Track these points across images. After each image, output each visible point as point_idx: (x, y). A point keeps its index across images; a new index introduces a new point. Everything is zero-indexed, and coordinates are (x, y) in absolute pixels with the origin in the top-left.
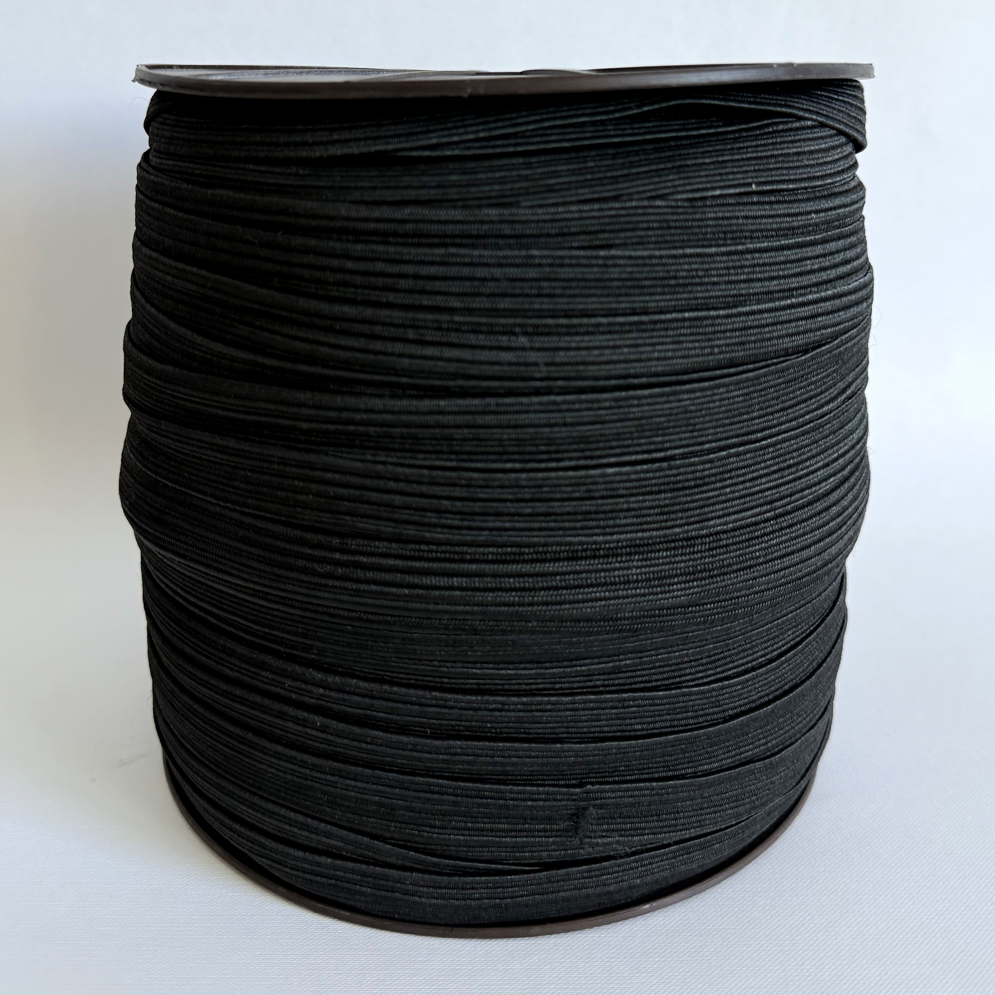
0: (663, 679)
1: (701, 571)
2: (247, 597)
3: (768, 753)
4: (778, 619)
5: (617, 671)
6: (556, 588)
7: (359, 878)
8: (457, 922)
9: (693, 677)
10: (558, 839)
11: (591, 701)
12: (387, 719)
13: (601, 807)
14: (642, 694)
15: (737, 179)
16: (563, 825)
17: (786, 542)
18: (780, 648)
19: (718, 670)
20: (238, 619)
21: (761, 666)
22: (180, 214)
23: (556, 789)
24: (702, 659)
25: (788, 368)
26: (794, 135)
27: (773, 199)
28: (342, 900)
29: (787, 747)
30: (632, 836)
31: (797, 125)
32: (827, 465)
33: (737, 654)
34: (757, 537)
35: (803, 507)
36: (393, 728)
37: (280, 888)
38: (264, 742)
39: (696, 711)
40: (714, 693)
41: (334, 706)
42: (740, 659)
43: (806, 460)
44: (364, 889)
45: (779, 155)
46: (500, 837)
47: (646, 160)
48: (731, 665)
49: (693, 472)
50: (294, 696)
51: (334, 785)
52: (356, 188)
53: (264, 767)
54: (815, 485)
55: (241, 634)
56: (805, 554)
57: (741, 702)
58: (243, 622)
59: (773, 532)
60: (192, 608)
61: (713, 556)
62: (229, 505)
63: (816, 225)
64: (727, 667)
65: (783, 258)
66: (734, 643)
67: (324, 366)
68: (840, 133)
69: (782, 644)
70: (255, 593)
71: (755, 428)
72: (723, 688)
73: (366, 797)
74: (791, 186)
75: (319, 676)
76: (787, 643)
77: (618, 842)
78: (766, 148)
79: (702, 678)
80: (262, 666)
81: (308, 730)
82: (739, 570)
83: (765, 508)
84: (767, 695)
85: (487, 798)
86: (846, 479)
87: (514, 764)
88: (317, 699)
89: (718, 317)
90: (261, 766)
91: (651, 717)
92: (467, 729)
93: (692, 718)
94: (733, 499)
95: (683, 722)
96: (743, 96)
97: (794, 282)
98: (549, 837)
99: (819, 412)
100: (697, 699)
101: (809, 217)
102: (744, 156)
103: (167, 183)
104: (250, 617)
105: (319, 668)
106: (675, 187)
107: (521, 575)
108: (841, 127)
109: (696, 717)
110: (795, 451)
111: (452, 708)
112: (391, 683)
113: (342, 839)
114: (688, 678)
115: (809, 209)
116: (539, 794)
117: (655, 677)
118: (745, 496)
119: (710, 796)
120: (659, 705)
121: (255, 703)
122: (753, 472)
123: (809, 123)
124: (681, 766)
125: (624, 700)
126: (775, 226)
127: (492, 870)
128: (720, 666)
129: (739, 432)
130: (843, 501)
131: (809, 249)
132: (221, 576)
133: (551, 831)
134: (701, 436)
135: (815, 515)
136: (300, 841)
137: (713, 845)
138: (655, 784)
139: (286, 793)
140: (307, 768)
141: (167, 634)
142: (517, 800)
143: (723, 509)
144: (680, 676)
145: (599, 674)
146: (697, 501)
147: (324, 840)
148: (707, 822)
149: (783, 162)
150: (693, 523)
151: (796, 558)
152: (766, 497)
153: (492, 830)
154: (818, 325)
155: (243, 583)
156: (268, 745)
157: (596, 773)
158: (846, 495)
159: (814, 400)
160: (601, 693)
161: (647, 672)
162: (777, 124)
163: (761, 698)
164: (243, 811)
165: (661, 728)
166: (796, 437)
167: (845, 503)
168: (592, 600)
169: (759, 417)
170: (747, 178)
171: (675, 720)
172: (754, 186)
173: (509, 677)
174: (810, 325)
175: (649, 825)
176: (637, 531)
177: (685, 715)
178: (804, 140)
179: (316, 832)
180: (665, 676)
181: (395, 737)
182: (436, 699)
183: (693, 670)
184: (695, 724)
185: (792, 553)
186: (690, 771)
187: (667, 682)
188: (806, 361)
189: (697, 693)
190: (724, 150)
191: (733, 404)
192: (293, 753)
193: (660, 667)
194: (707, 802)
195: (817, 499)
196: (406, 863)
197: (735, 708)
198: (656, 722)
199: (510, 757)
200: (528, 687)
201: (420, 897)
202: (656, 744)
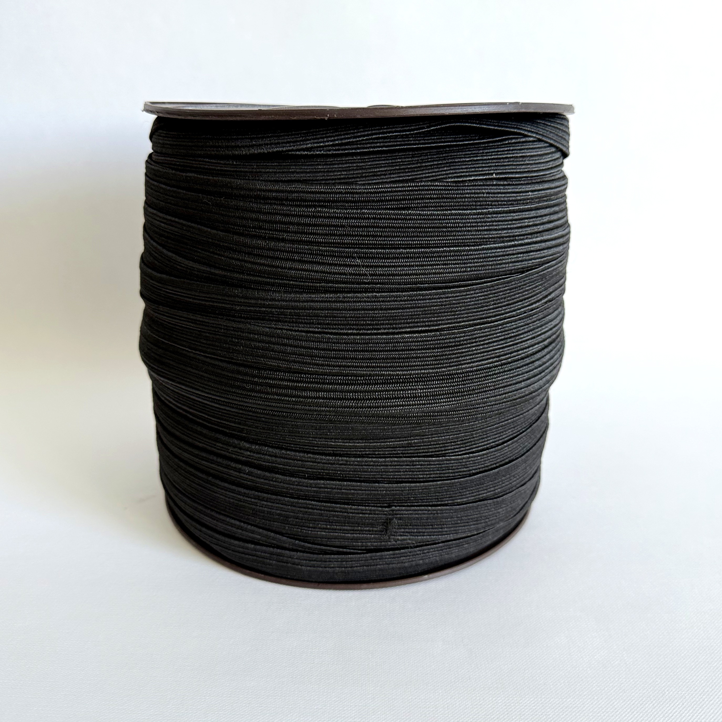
0: (435, 451)
1: (457, 393)
2: (208, 403)
3: (496, 496)
4: (502, 422)
5: (410, 445)
6: (376, 399)
7: (268, 555)
8: (322, 580)
9: (453, 451)
10: (377, 536)
11: (395, 461)
12: (284, 468)
13: (400, 519)
14: (424, 459)
15: (484, 171)
16: (380, 528)
17: (507, 378)
18: (503, 439)
19: (467, 448)
20: (204, 415)
21: (492, 447)
22: (168, 188)
23: (375, 508)
24: (458, 441)
25: (511, 281)
26: (521, 146)
27: (505, 183)
28: (260, 568)
29: (507, 494)
30: (417, 536)
31: (524, 140)
32: (534, 338)
33: (478, 440)
34: (490, 375)
35: (518, 360)
36: (287, 473)
37: (227, 563)
38: (218, 482)
39: (454, 469)
40: (464, 460)
41: (256, 461)
42: (480, 443)
43: (521, 334)
44: (271, 562)
45: (511, 157)
46: (345, 533)
47: (431, 158)
48: (474, 446)
49: (454, 338)
50: (234, 456)
51: (256, 504)
52: (265, 173)
53: (218, 495)
54: (526, 348)
55: (205, 423)
56: (518, 386)
57: (480, 466)
58: (206, 416)
59: (500, 373)
60: (179, 410)
61: (464, 384)
62: (198, 352)
63: (532, 199)
64: (472, 447)
65: (510, 218)
66: (476, 434)
67: (248, 275)
68: (551, 145)
69: (505, 437)
70: (213, 401)
71: (491, 314)
72: (469, 458)
73: (273, 511)
74: (517, 176)
75: (247, 445)
76: (508, 436)
77: (410, 539)
78: (504, 153)
79: (457, 452)
80: (217, 440)
81: (242, 475)
82: (479, 393)
83: (495, 359)
84: (496, 464)
85: (338, 512)
86: (546, 347)
87: (353, 494)
88: (247, 458)
89: (470, 250)
90: (217, 495)
91: (428, 471)
92: (327, 474)
93: (452, 473)
94: (477, 354)
95: (446, 475)
96: (491, 122)
97: (517, 232)
98: (371, 534)
99: (530, 307)
100: (454, 463)
101: (527, 194)
102: (490, 157)
103: (161, 170)
104: (210, 413)
105: (248, 441)
106: (447, 174)
107: (356, 392)
108: (552, 142)
109: (454, 473)
110: (514, 329)
111: (319, 463)
112: (287, 449)
113: (259, 534)
114: (449, 451)
115: (527, 189)
116: (366, 510)
117: (430, 450)
118: (483, 352)
119: (461, 517)
120: (433, 465)
121: (213, 460)
122: (489, 339)
123: (531, 139)
124: (445, 499)
125: (413, 461)
126: (506, 199)
127: (341, 552)
128: (468, 446)
129: (481, 316)
130: (543, 359)
131: (527, 213)
132: (194, 391)
133: (373, 531)
134: (459, 318)
135: (525, 365)
136: (237, 535)
137: (464, 545)
138: (430, 508)
139: (229, 509)
140: (241, 495)
141: (165, 425)
142: (354, 513)
143: (470, 359)
144: (445, 450)
145: (400, 447)
146: (455, 354)
147: (250, 534)
148: (460, 531)
149: (513, 161)
150: (453, 366)
151: (513, 388)
152: (496, 353)
153: (340, 530)
154: (530, 257)
155: (206, 395)
156: (220, 483)
157: (397, 500)
158: (545, 355)
159: (527, 301)
160: (401, 457)
161: (427, 447)
162: (511, 139)
163: (491, 465)
164: (207, 520)
165: (434, 477)
166: (515, 321)
167: (544, 360)
168: (395, 406)
169: (493, 309)
170: (491, 170)
171: (442, 474)
172: (494, 175)
173: (350, 447)
174: (525, 256)
175: (427, 530)
176: (421, 369)
177: (447, 471)
178: (527, 149)
179: (246, 530)
180: (437, 449)
181: (288, 478)
182: (310, 457)
183: (452, 447)
184: (453, 476)
185: (510, 385)
186: (450, 502)
187: (437, 453)
188: (522, 278)
189: (454, 460)
190: (478, 153)
191: (478, 300)
192: (234, 487)
193: (434, 445)
194: (460, 520)
195: (527, 357)
196: (295, 548)
197: (476, 469)
198: (431, 474)
199: (350, 490)
200: (360, 453)
201: (301, 566)
202: (431, 486)
